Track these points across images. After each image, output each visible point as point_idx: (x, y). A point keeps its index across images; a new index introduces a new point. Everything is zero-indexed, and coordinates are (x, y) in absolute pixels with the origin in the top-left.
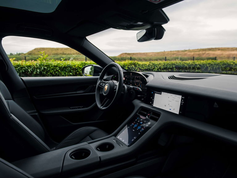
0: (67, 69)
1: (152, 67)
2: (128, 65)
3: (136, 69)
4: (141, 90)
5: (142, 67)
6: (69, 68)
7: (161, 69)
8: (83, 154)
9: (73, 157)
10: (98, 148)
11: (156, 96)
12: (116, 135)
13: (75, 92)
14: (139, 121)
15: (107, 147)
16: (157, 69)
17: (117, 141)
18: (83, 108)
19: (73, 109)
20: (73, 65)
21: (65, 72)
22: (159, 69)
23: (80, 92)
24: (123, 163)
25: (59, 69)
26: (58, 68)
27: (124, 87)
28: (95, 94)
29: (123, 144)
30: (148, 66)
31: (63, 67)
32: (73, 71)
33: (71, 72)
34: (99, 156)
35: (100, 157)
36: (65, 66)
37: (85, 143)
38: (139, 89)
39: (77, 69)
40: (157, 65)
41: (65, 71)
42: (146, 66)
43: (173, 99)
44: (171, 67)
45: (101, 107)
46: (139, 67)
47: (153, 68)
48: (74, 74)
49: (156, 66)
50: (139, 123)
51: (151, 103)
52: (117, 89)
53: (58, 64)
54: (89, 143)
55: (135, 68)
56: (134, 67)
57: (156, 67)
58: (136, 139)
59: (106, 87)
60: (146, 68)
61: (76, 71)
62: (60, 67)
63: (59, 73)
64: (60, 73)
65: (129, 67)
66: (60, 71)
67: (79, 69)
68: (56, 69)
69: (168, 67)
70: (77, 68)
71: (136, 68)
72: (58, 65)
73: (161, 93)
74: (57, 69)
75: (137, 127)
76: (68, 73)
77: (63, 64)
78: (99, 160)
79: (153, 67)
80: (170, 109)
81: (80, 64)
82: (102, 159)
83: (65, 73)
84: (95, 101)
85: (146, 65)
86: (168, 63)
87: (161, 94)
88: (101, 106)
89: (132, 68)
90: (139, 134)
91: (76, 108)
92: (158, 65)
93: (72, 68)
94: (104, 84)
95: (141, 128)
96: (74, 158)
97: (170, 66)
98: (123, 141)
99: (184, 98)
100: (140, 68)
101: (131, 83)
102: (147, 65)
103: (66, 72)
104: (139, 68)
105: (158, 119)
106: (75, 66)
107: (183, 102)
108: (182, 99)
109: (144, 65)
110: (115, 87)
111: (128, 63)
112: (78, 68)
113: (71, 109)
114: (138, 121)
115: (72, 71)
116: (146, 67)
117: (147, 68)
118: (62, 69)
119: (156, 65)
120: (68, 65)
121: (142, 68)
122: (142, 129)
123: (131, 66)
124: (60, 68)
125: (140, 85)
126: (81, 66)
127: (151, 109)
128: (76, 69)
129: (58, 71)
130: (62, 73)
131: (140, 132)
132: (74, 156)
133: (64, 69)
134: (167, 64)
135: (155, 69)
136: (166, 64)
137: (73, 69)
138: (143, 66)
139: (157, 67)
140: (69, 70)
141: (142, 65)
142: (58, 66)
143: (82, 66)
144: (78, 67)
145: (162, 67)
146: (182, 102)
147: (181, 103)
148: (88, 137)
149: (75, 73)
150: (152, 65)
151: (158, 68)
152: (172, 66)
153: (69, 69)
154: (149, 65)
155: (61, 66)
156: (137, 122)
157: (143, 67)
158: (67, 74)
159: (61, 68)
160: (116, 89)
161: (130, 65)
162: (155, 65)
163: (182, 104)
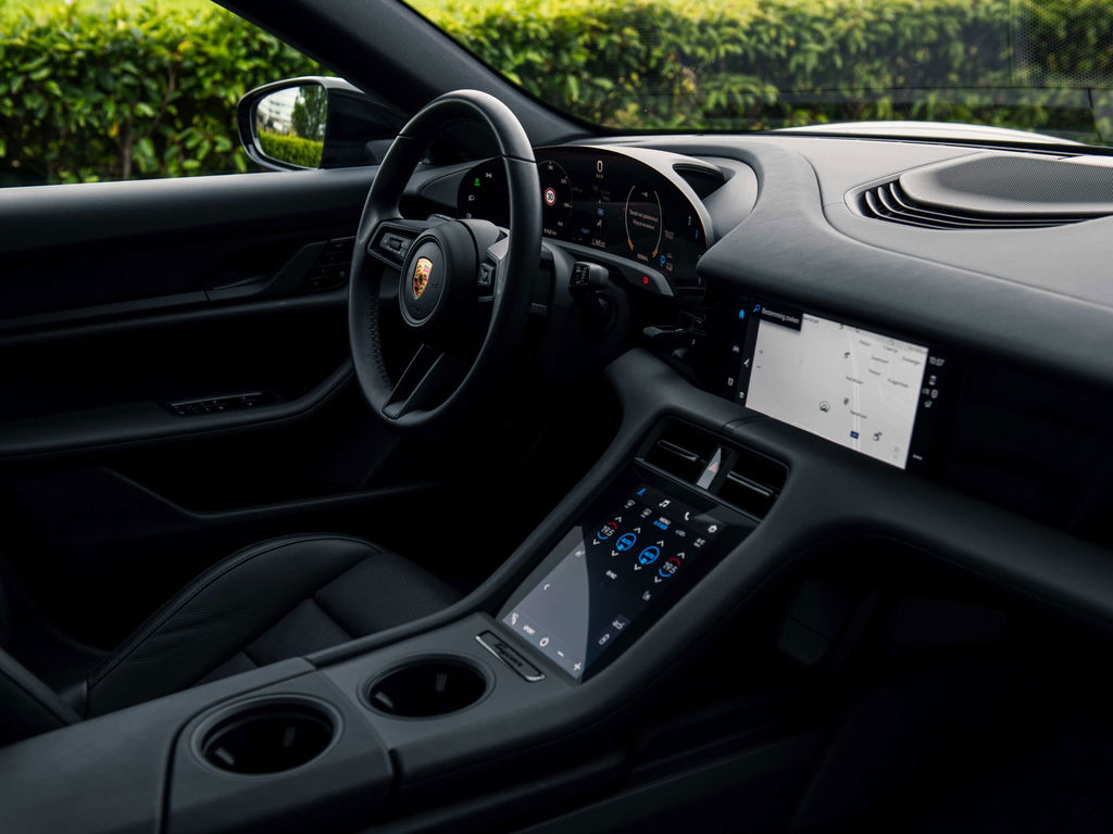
0: (115, 70)
1: (776, 41)
2: (595, 29)
3: (653, 63)
4: (666, 288)
5: (700, 43)
6: (130, 67)
7: (853, 49)
8: (289, 737)
9: (221, 753)
10: (381, 697)
11: (769, 336)
12: (494, 606)
13: (199, 297)
14: (647, 513)
15: (441, 683)
16: (822, 57)
17: (501, 647)
18: (259, 403)
19: (189, 412)
20: (160, 42)
21: (98, 97)
22: (831, 52)
23: (238, 295)
24: (541, 786)
25: (52, 77)
26: (44, 65)
27: (548, 264)
28: (344, 306)
29: (540, 667)
30: (749, 34)
31: (81, 61)
32: (159, 91)
33: (146, 99)
34: (390, 745)
35: (393, 754)
36: (99, 52)
37: (297, 664)
38: (652, 280)
39: (191, 72)
40: (819, 26)
41: (100, 88)
42: (730, 30)
43: (874, 366)
44: (932, 35)
45: (394, 410)
46: (681, 41)
47: (791, 51)
48: (173, 110)
49: (815, 32)
50: (648, 524)
51: (731, 381)
52: (499, 291)
53: (39, 32)
54: (321, 665)
55: (649, 55)
56: (636, 43)
57: (807, 35)
58: (625, 629)
59: (425, 266)
60: (730, 48)
61: (186, 84)
62: (59, 57)
63: (51, 110)
64: (58, 108)
65: (602, 43)
66: (54, 87)
67: (209, 75)
68: (27, 73)
69: (908, 33)
70: (188, 64)
71: (657, 52)
72: (43, 41)
73: (801, 318)
74: (36, 76)
75: (631, 555)
76: (118, 103)
77: (79, 31)
78: (389, 770)
79: (784, 41)
80: (855, 435)
81: (213, 25)
82: (409, 765)
83: (97, 106)
84: (346, 354)
85: (733, 24)
86: (909, 7)
87: (797, 327)
88: (391, 402)
89: (624, 48)
90: (647, 597)
91: (214, 410)
92: (830, 23)
93: (152, 66)
94: (406, 243)
95: (660, 563)
96: (229, 759)
97: (923, 29)
98: (544, 643)
99: (939, 362)
100: (687, 49)
101: (596, 233)
102: (744, 20)
103: (107, 93)
104: (680, 52)
105: (771, 501)
106: (173, 47)
107: (935, 394)
108: (929, 369)
109: (717, 26)
110: (486, 270)
111: (589, 14)
112: (201, 60)
113: (174, 412)
114: (639, 508)
115: (152, 85)
116: (734, 40)
117: (738, 49)
118: (73, 73)
119: (816, 19)
120: (116, 40)
121: (701, 51)
122: (668, 566)
123: (616, 38)
124: (58, 65)
125: (663, 251)
126: (222, 50)
127: (729, 434)
128: (181, 71)
129: (39, 88)
130: (79, 105)
131: (653, 588)
132: (230, 751)
133: (91, 74)
134: (899, 15)
135: (807, 52)
136: (889, 14)
137: (162, 72)
138: (712, 33)
139: (820, 40)
140: (127, 80)
141: (703, 26)
142: (38, 54)
143: (231, 45)
144: (201, 53)
145: (858, 35)
146: (931, 388)
147: (923, 398)
148: (309, 607)
149: (175, 102)
150: (778, 28)
151: (830, 44)
152: (940, 29)
153: (125, 72)
154: (758, 21)
155: (63, 46)
156: (632, 518)
157: (709, 45)
158: (110, 114)
159: (66, 64)
160: (490, 290)
161: (610, 32)
162: (800, 25)
163: (928, 405)
